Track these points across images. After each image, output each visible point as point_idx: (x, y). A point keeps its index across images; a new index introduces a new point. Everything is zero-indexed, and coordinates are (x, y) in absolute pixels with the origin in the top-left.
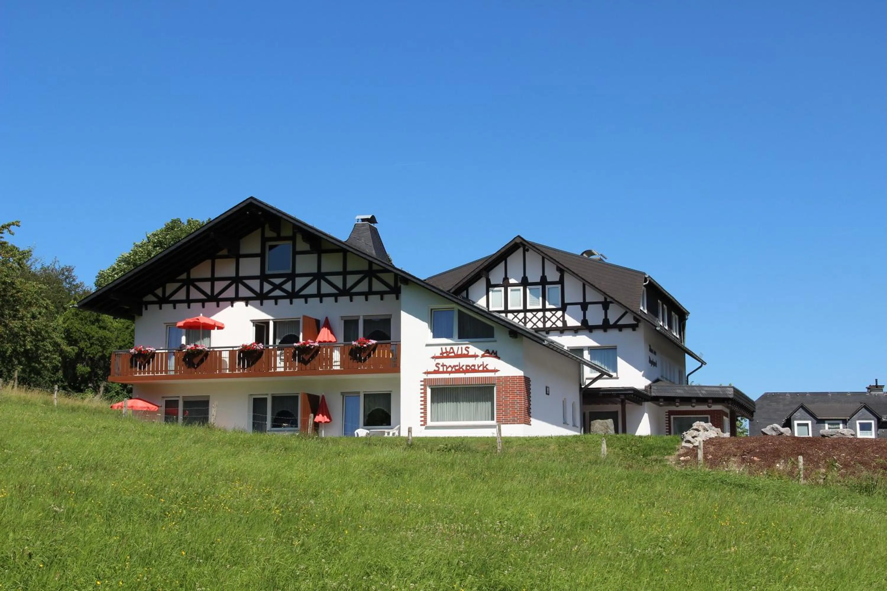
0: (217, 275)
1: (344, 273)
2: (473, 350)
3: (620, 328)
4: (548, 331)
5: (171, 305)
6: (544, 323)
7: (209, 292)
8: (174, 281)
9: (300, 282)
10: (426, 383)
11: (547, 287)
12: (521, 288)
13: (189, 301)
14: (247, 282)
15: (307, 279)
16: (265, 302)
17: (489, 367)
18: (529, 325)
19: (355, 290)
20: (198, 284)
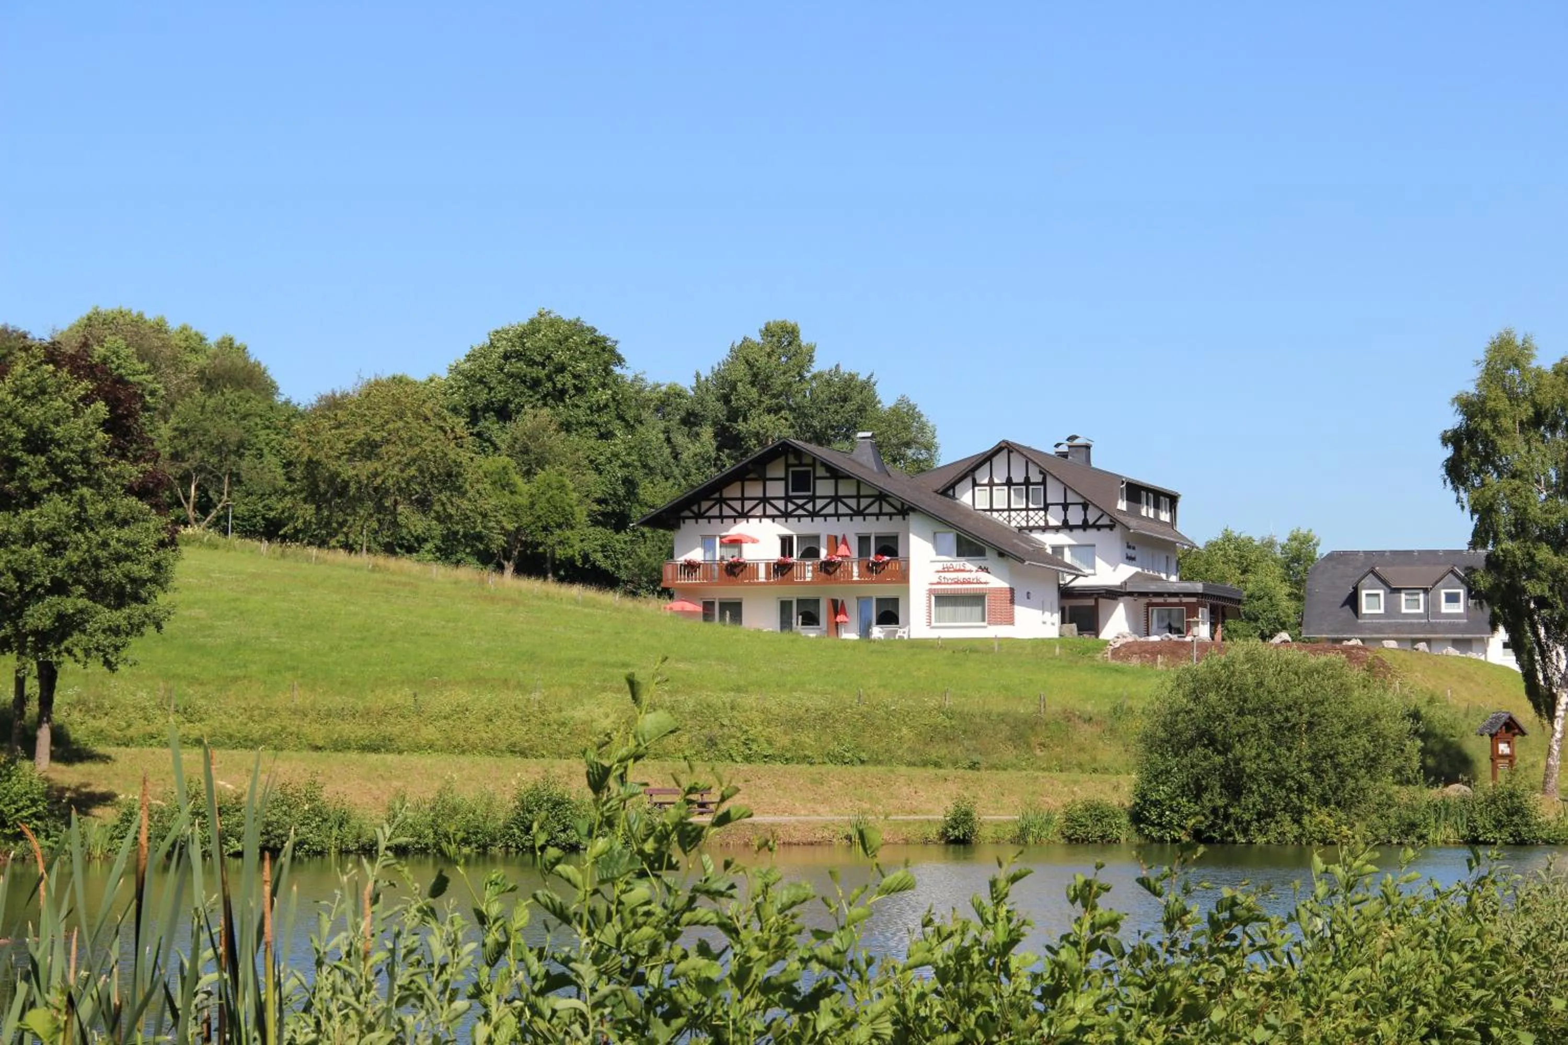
0: (746, 495)
1: (858, 497)
2: (969, 566)
3: (1099, 528)
4: (1031, 529)
5: (706, 521)
6: (1028, 521)
7: (740, 510)
8: (709, 499)
9: (820, 503)
10: (931, 592)
11: (1031, 487)
12: (1006, 488)
13: (722, 517)
14: (773, 502)
15: (826, 501)
16: (790, 520)
17: (983, 580)
18: (1013, 524)
19: (867, 511)
20: (730, 502)
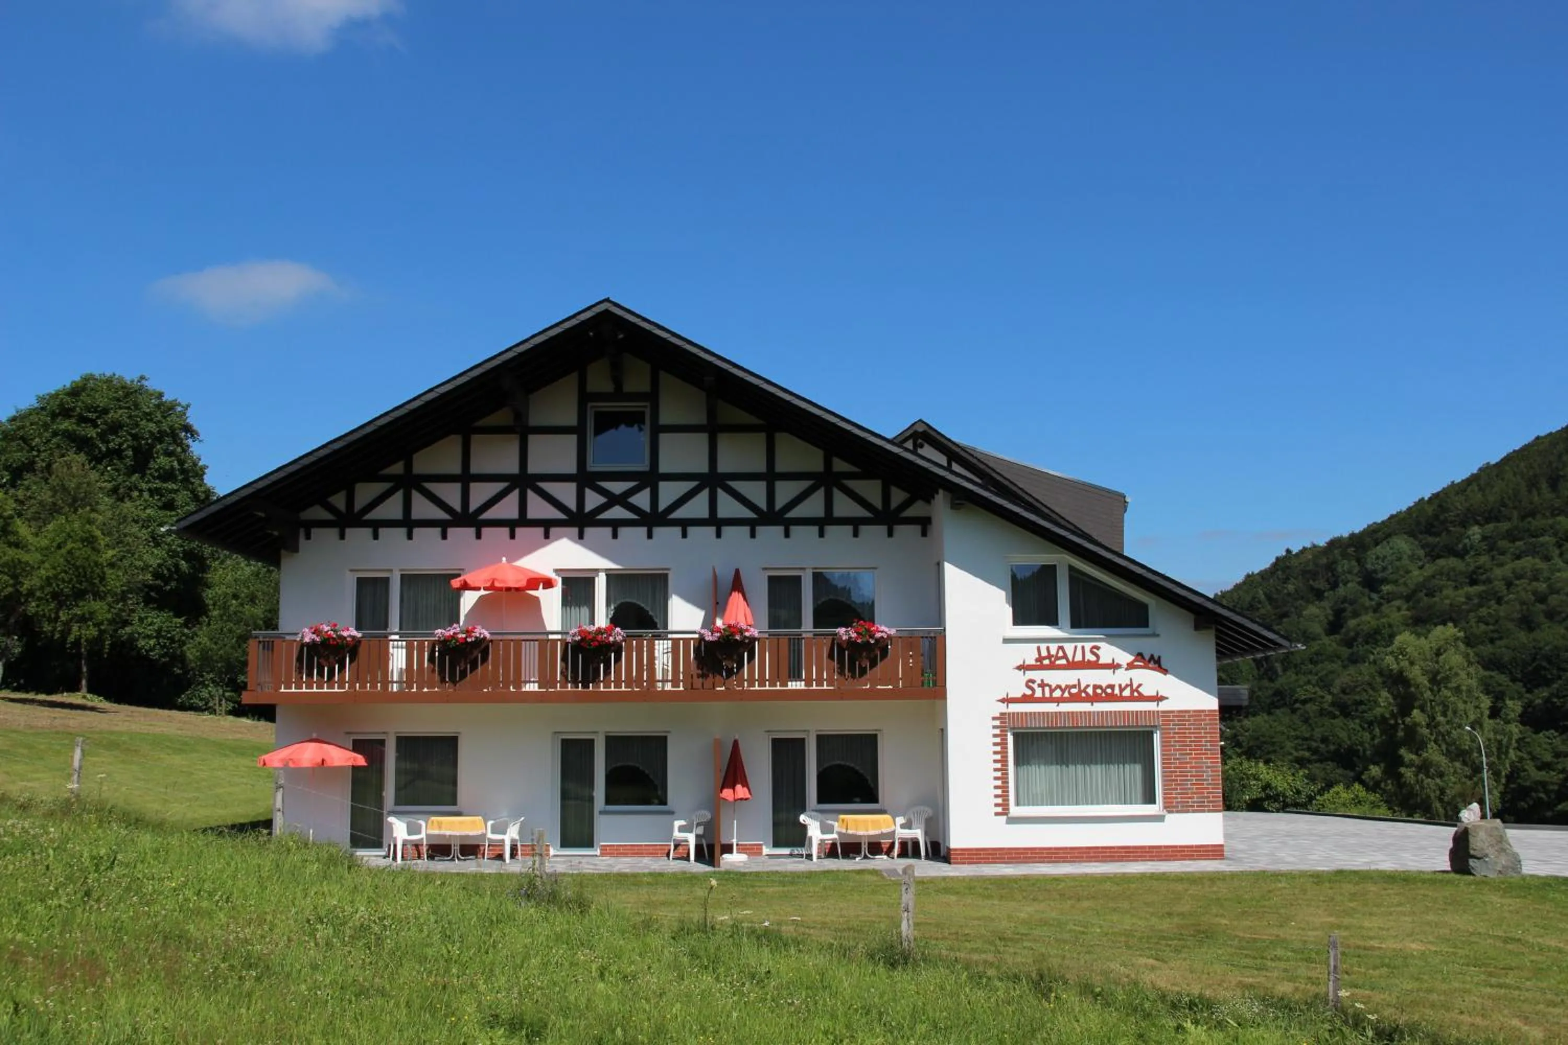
0: (474, 469)
1: (771, 477)
2: (1109, 652)
5: (368, 531)
7: (457, 506)
8: (373, 477)
9: (669, 492)
10: (1004, 721)
13: (409, 524)
14: (546, 486)
15: (685, 487)
16: (589, 531)
17: (1146, 691)
19: (793, 514)
20: (432, 487)
